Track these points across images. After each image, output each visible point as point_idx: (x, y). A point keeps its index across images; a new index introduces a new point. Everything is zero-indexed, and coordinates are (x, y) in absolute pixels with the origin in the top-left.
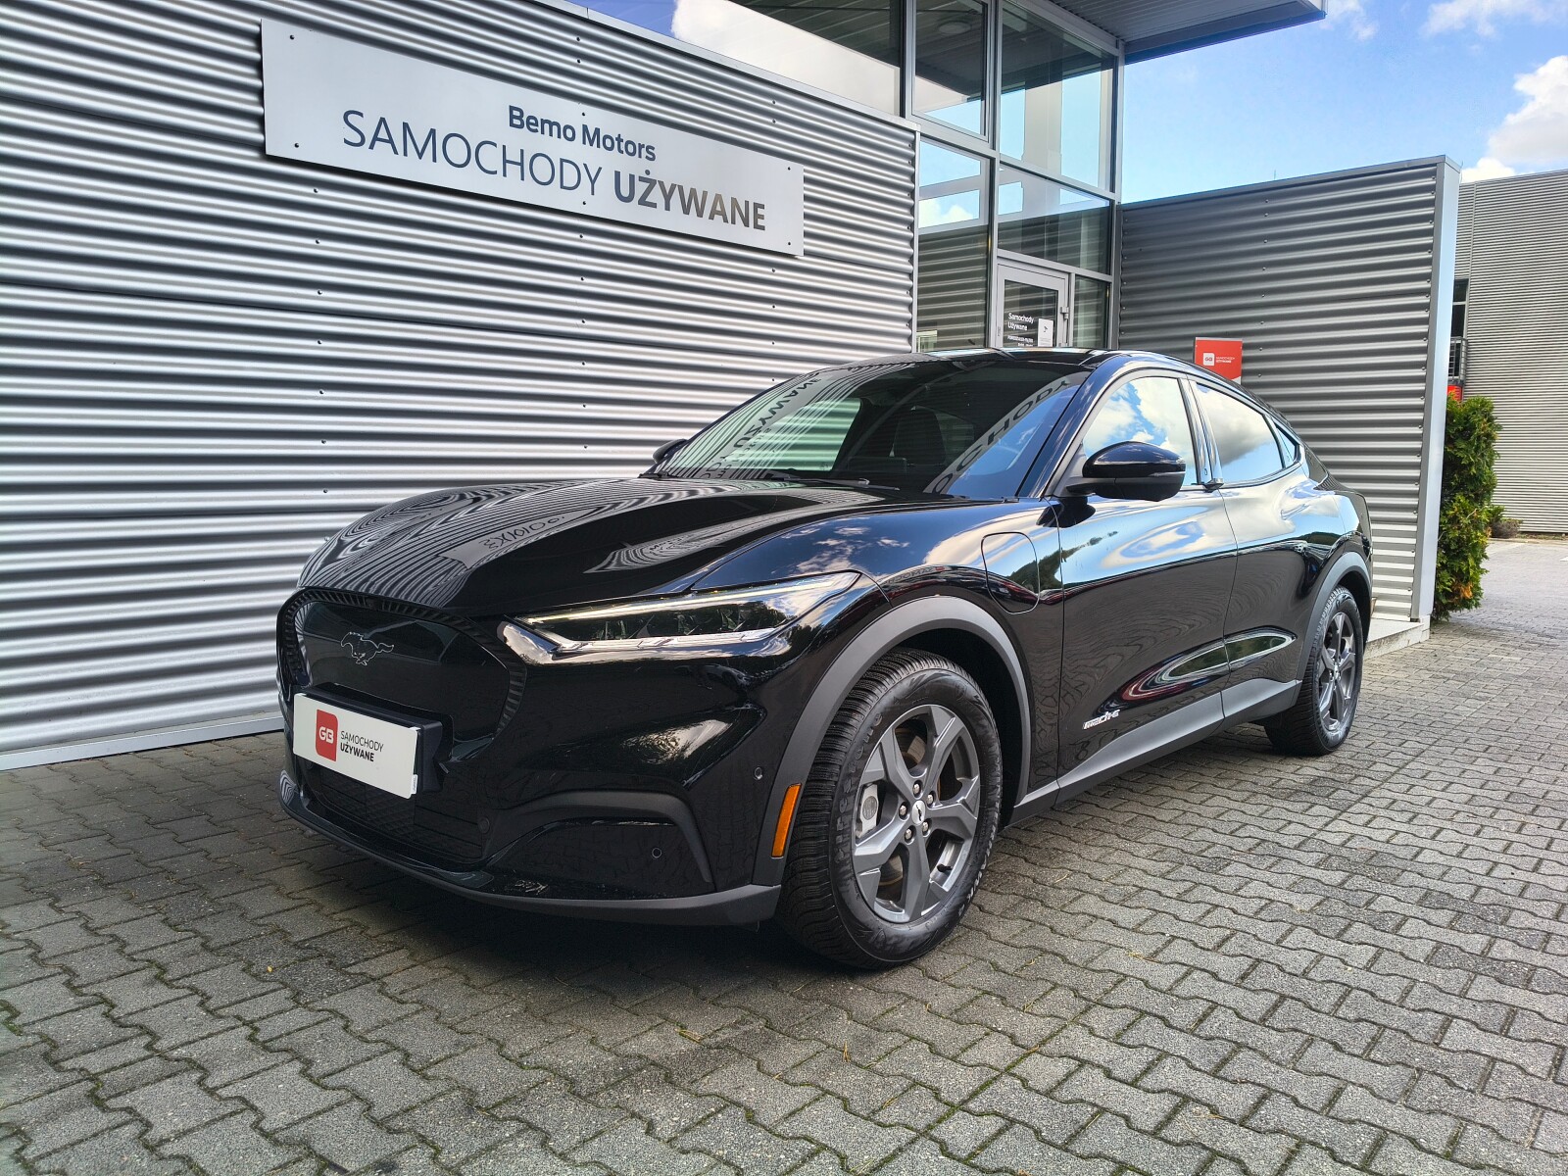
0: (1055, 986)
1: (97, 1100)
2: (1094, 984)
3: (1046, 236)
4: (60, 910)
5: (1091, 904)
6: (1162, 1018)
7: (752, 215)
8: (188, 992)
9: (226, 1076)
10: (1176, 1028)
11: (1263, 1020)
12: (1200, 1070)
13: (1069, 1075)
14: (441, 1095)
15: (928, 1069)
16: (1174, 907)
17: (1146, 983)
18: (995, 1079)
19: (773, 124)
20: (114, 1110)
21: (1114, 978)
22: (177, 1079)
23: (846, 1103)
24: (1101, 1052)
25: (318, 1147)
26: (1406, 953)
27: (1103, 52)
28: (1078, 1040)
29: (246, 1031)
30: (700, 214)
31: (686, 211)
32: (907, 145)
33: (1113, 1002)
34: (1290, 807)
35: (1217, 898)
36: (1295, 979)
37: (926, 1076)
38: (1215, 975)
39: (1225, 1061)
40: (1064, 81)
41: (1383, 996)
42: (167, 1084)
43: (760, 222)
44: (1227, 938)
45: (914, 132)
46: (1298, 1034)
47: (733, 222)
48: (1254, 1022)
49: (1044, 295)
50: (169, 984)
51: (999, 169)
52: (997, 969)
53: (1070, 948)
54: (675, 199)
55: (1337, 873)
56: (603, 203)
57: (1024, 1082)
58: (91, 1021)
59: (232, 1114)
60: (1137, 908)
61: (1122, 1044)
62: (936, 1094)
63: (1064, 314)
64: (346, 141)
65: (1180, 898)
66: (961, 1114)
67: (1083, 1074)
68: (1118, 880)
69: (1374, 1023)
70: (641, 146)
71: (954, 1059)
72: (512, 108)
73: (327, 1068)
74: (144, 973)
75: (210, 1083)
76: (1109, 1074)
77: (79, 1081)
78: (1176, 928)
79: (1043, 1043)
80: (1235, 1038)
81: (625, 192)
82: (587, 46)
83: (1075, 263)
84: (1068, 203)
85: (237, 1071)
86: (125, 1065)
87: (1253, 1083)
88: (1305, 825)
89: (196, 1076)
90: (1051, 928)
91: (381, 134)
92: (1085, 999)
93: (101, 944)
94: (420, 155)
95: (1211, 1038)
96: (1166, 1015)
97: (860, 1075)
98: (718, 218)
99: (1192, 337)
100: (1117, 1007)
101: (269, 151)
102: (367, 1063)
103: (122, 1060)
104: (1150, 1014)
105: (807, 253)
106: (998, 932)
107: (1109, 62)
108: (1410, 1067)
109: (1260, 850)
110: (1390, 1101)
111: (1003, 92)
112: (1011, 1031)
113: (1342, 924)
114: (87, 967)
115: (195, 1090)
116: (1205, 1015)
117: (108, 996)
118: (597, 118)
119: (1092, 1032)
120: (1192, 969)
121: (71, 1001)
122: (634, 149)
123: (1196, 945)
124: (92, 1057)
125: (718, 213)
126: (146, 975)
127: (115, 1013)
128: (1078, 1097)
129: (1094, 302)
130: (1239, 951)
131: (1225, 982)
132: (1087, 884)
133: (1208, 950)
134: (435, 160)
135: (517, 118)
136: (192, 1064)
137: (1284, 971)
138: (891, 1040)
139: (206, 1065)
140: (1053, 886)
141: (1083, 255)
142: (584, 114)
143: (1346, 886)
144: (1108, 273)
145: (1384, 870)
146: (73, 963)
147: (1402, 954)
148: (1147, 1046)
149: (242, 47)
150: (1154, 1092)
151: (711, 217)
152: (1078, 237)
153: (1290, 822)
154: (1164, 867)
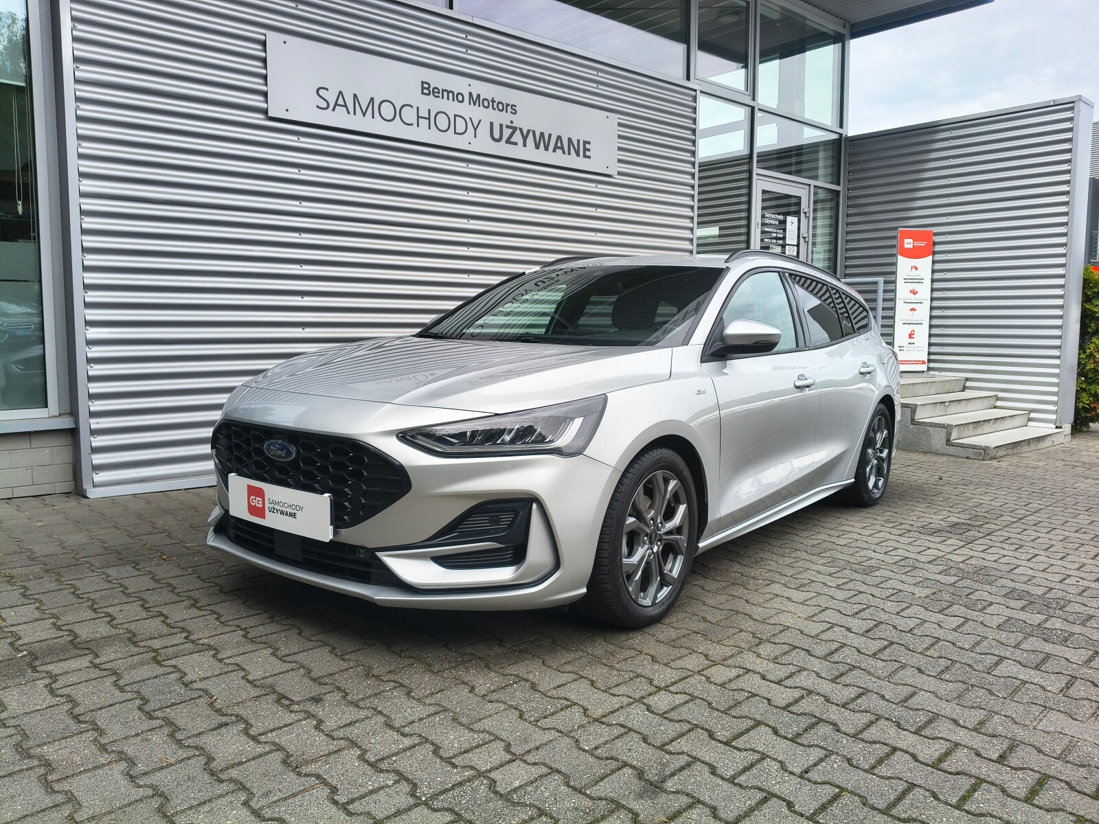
0: (741, 631)
1: (156, 661)
2: (766, 631)
3: (794, 160)
4: (139, 570)
5: (777, 589)
6: (807, 651)
7: (582, 149)
8: (210, 612)
9: (229, 653)
10: (815, 656)
11: (875, 654)
12: (825, 678)
13: (738, 676)
14: (352, 668)
15: (647, 668)
16: (833, 592)
17: (802, 632)
18: (690, 676)
19: (597, 88)
20: (166, 666)
21: (781, 628)
22: (202, 654)
23: (593, 683)
24: (761, 666)
25: (278, 689)
26: (985, 623)
27: (835, 32)
28: (749, 660)
29: (242, 633)
30: (546, 149)
31: (537, 147)
32: (691, 99)
33: (777, 641)
34: (932, 540)
35: (864, 588)
36: (903, 634)
37: (647, 672)
38: (849, 630)
39: (842, 674)
40: (807, 53)
41: (960, 644)
42: (196, 656)
43: (588, 153)
44: (864, 609)
45: (695, 90)
46: (896, 663)
47: (569, 154)
48: (868, 655)
49: (793, 201)
50: (199, 608)
51: (758, 115)
52: (705, 620)
53: (758, 612)
54: (530, 139)
55: (953, 577)
56: (483, 143)
57: (708, 678)
58: (155, 625)
59: (231, 671)
60: (807, 591)
61: (777, 663)
62: (651, 681)
63: (805, 213)
64: (318, 107)
65: (838, 587)
66: (663, 692)
67: (747, 676)
68: (799, 576)
69: (950, 659)
70: (507, 105)
71: (666, 665)
72: (423, 83)
73: (287, 652)
74: (185, 602)
75: (220, 656)
76: (763, 678)
77: (148, 652)
78: (830, 603)
79: (725, 660)
80: (853, 663)
81: (497, 136)
82: (473, 41)
83: (815, 178)
84: (810, 136)
85: (235, 651)
86: (173, 646)
87: (858, 687)
88: (940, 550)
89: (212, 653)
90: (747, 600)
91: (339, 102)
92: (759, 638)
93: (162, 588)
94: (364, 115)
95: (838, 663)
96: (810, 649)
97: (605, 670)
98: (559, 151)
99: (896, 228)
100: (779, 644)
101: (270, 114)
102: (311, 651)
103: (172, 644)
104: (799, 648)
105: (620, 173)
106: (711, 601)
107: (839, 39)
108: (967, 684)
109: (902, 563)
110: (947, 701)
111: (761, 62)
112: (706, 653)
113: (945, 604)
114: (153, 599)
115: (211, 659)
116: (836, 650)
117: (164, 612)
118: (479, 88)
119: (759, 656)
120: (833, 625)
121: (144, 614)
122: (503, 107)
123: (841, 613)
124: (155, 641)
125: (559, 148)
126: (187, 603)
127: (168, 621)
128: (740, 688)
129: (829, 205)
130: (870, 617)
131: (855, 633)
132: (777, 577)
133: (849, 616)
134: (373, 117)
135: (427, 89)
136: (210, 647)
137: (897, 629)
138: (628, 653)
139: (218, 648)
140: (754, 578)
141: (821, 172)
142: (470, 85)
143: (956, 585)
144: (838, 184)
145: (986, 577)
146: (146, 596)
147: (982, 623)
148: (793, 664)
149: (255, 49)
150: (791, 688)
151: (554, 151)
152: (817, 160)
153: (929, 548)
154: (833, 570)
